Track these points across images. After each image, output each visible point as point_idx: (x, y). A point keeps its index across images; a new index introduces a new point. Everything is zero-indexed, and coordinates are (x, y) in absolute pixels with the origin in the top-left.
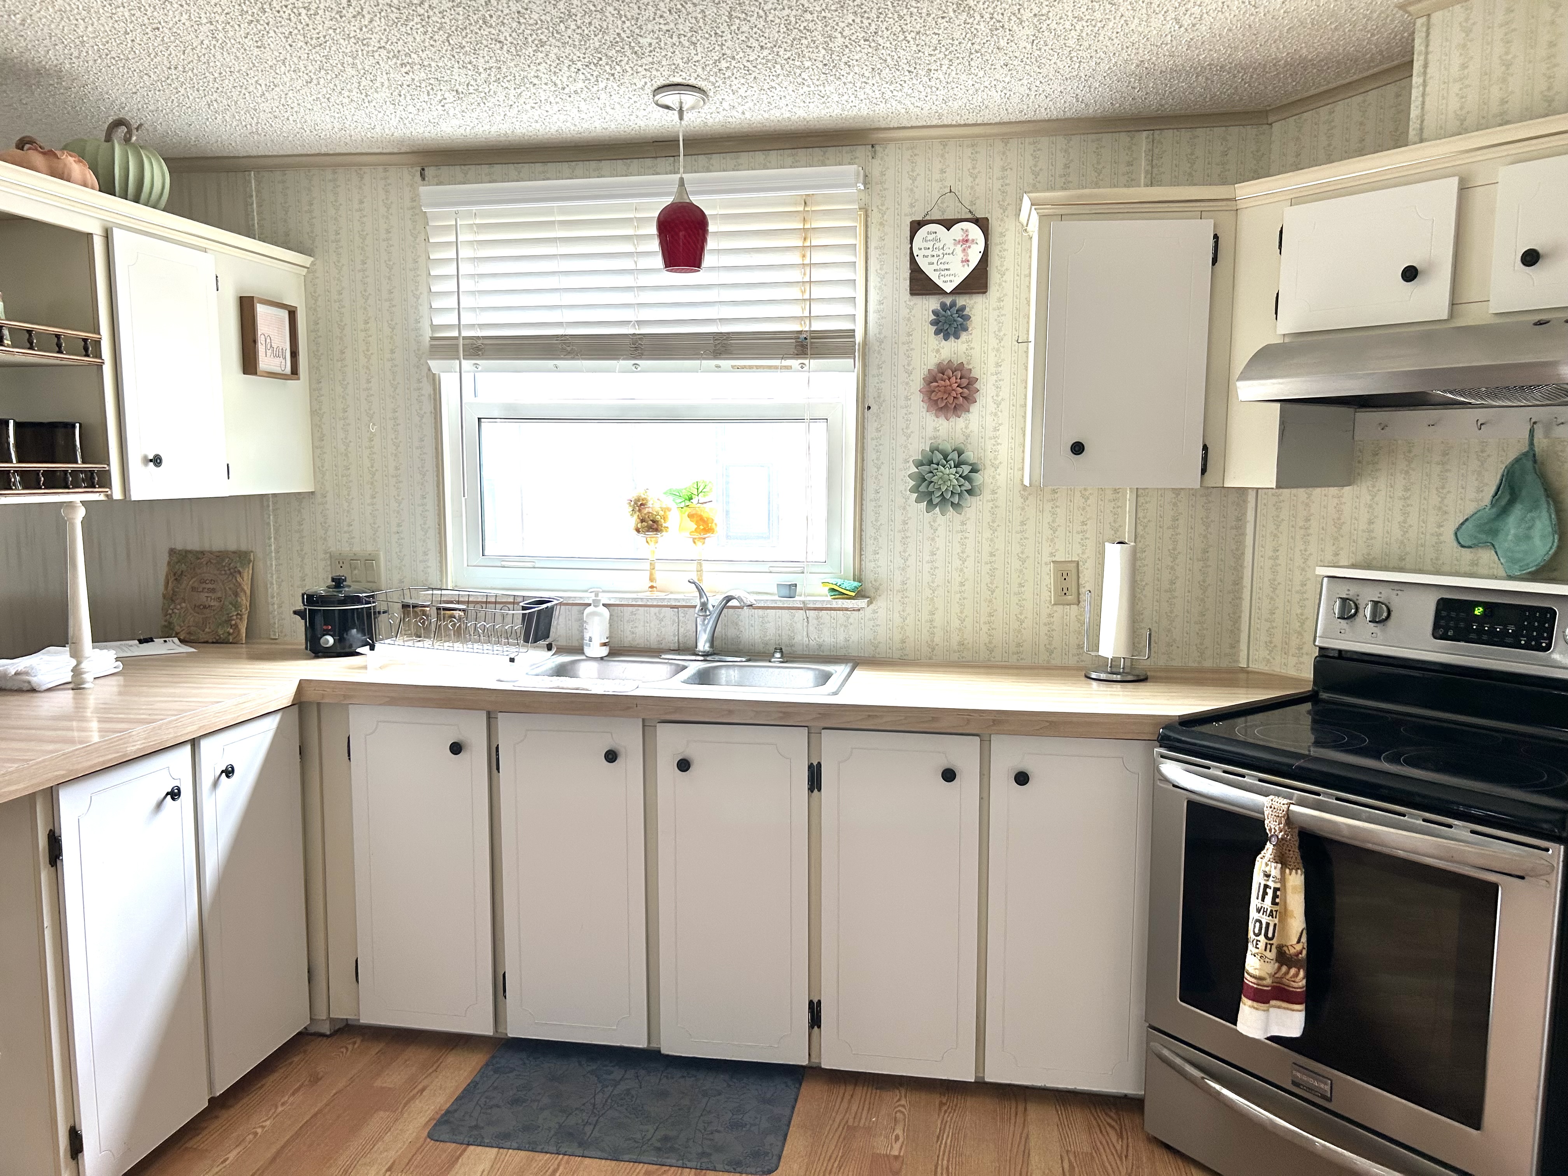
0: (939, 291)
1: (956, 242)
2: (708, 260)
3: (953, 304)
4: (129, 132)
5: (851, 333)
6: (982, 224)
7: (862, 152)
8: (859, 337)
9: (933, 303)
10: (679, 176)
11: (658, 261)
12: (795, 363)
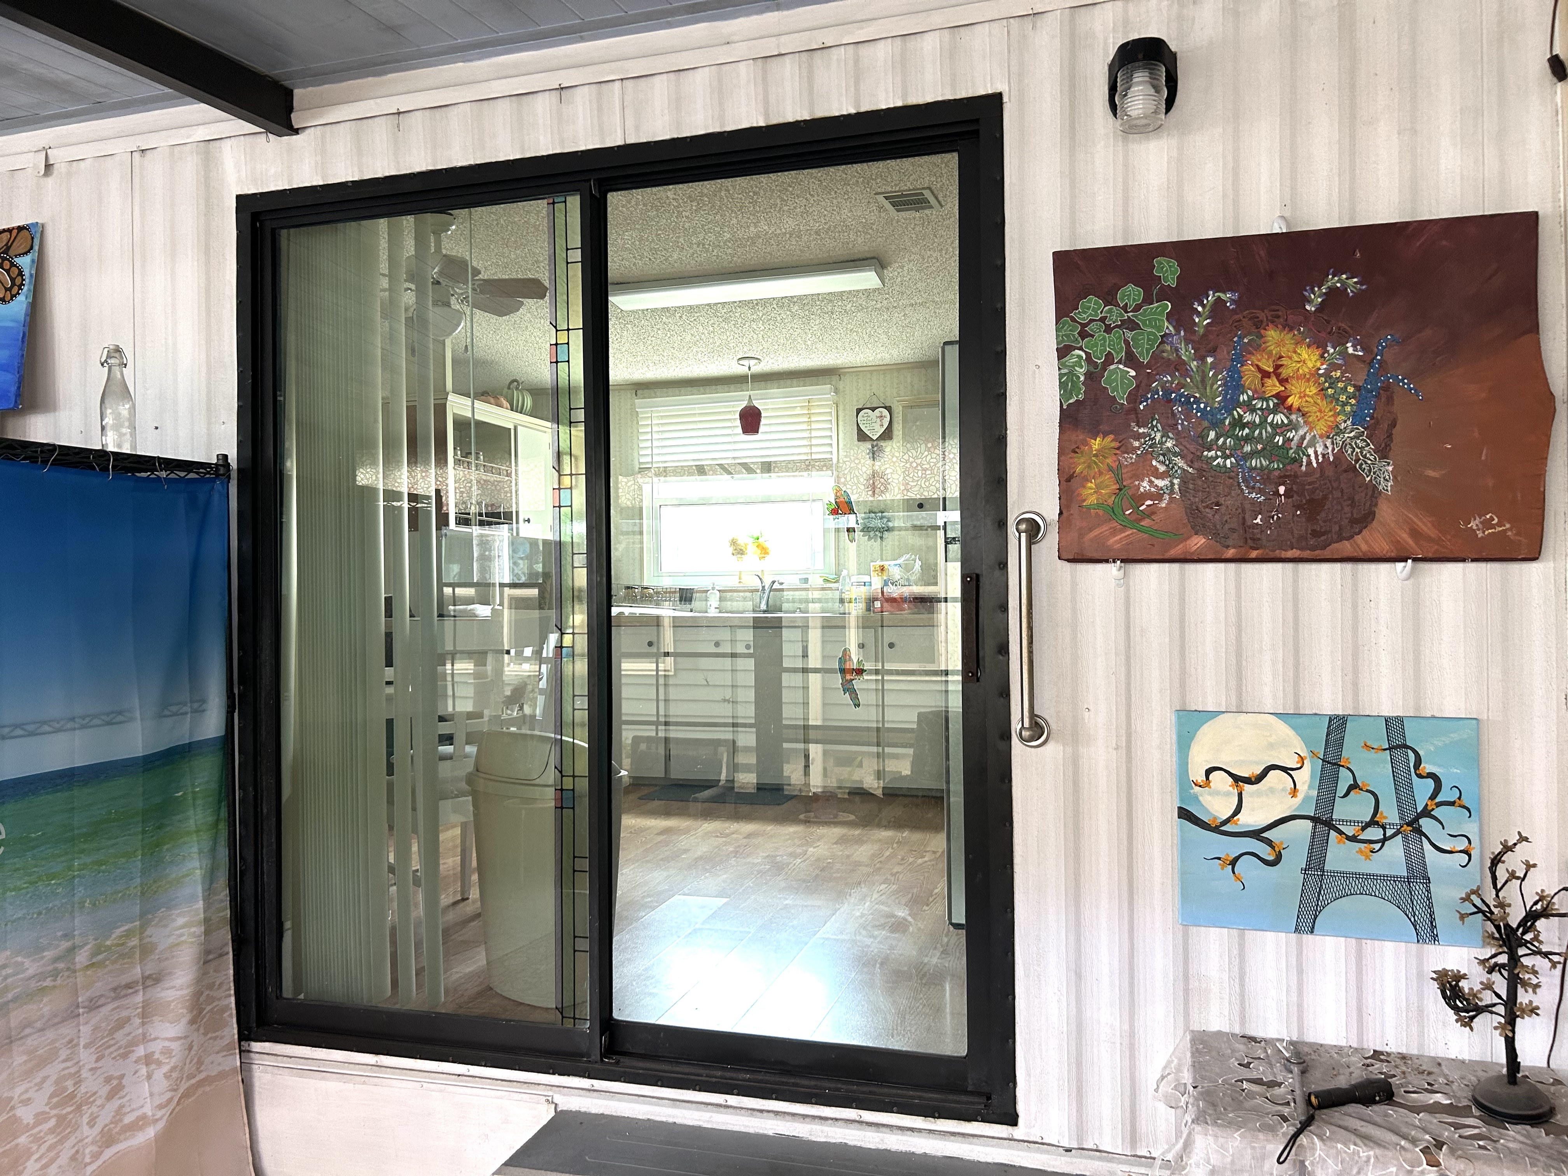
0: (872, 439)
1: (877, 417)
2: (762, 429)
3: (877, 445)
4: (518, 384)
5: (831, 460)
6: (889, 409)
7: (835, 378)
8: (835, 461)
9: (868, 445)
10: (748, 393)
11: (740, 430)
12: (805, 474)
